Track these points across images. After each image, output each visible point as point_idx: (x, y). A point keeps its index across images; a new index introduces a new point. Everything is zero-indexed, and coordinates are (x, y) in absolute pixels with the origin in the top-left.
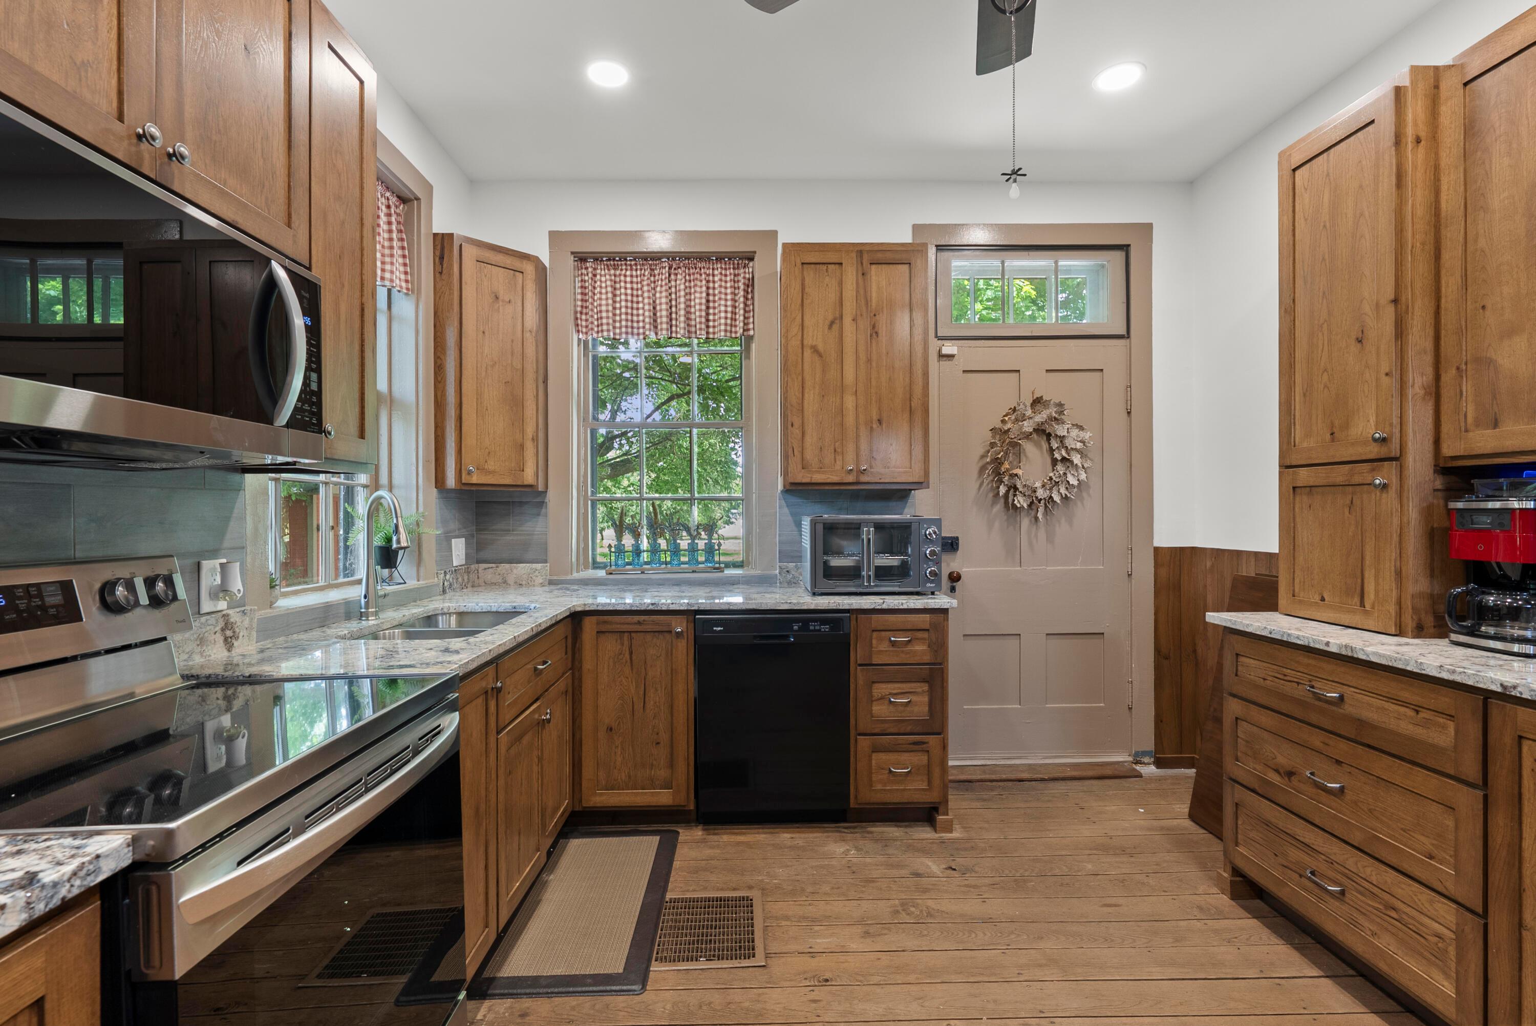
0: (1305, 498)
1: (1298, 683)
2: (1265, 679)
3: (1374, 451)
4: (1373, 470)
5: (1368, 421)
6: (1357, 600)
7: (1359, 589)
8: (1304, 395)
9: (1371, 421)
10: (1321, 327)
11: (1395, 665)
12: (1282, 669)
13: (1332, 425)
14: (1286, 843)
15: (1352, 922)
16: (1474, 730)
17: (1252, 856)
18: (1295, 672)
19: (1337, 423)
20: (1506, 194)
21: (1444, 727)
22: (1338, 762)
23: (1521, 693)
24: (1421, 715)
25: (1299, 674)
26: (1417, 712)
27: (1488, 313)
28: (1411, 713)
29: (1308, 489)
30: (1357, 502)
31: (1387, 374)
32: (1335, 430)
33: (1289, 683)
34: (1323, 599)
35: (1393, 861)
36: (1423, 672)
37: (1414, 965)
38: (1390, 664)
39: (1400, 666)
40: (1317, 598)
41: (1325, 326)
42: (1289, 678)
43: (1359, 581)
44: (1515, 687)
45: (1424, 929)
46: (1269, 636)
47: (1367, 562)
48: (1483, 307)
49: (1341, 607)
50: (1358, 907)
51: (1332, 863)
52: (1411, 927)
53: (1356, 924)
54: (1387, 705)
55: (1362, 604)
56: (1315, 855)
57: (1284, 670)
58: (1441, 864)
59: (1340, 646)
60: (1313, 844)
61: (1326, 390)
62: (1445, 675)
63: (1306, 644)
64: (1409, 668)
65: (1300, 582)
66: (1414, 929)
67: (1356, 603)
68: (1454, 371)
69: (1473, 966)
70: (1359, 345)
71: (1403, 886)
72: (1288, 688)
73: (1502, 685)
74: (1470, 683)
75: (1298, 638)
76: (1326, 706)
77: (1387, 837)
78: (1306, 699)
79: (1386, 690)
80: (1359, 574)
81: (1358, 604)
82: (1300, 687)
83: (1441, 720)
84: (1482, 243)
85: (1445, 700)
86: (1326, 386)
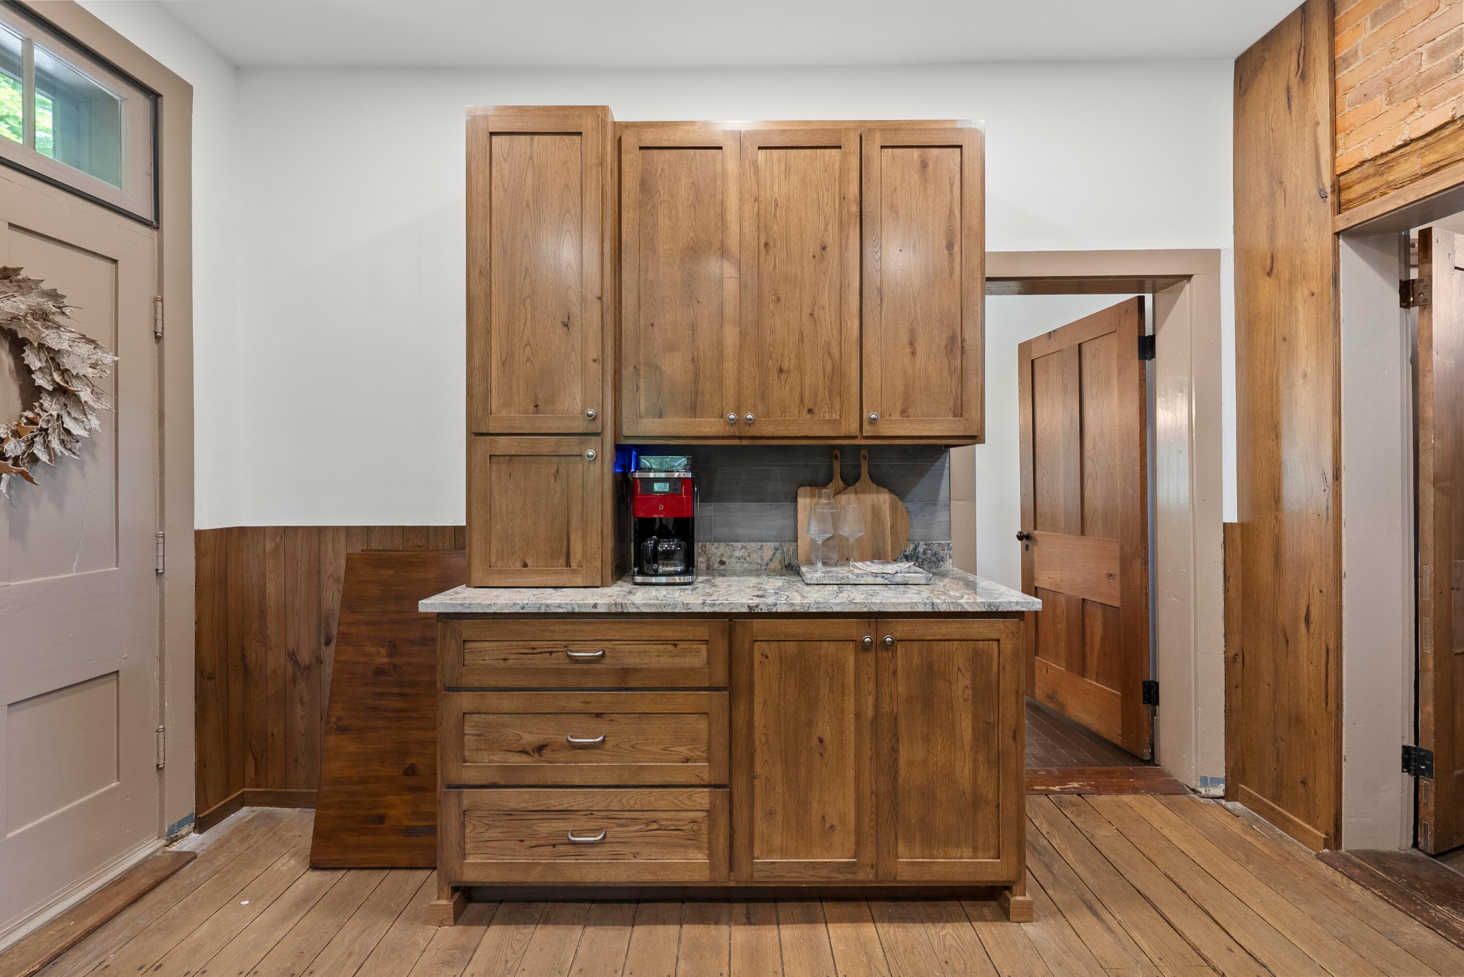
0: (504, 467)
1: (551, 653)
2: (505, 660)
3: (580, 426)
4: (581, 443)
5: (575, 399)
6: (562, 561)
7: (564, 550)
8: (503, 364)
9: (578, 399)
10: (524, 301)
11: (665, 610)
12: (529, 643)
13: (536, 398)
14: (535, 822)
15: (615, 857)
16: (721, 647)
17: (488, 858)
18: (546, 642)
19: (541, 396)
20: (668, 246)
21: (698, 651)
22: (599, 715)
23: (761, 609)
24: (679, 647)
25: (552, 643)
26: (675, 645)
27: (655, 330)
28: (671, 648)
29: (508, 458)
30: (563, 471)
31: (594, 361)
32: (539, 403)
33: (539, 656)
34: (525, 565)
35: (658, 780)
36: (689, 611)
37: (676, 859)
38: (660, 611)
39: (669, 611)
40: (518, 565)
41: (528, 302)
42: (539, 650)
43: (565, 543)
44: (757, 606)
45: (682, 823)
46: (521, 611)
47: (573, 526)
48: (652, 325)
49: (548, 570)
50: (620, 840)
51: (592, 814)
52: (670, 828)
53: (618, 857)
54: (647, 647)
55: (568, 565)
56: (572, 816)
57: (533, 643)
58: (695, 762)
59: (609, 605)
60: (572, 806)
61: (528, 363)
62: (707, 610)
63: (570, 610)
64: (677, 611)
65: (498, 552)
66: (674, 828)
67: (562, 564)
68: (632, 368)
69: (722, 828)
70: (566, 328)
71: (666, 797)
72: (537, 661)
73: (748, 607)
74: (726, 611)
75: (559, 606)
76: (585, 666)
77: (649, 762)
78: (560, 666)
79: (649, 634)
80: (565, 538)
81: (564, 564)
82: (554, 655)
83: (695, 646)
84: (651, 276)
85: (701, 630)
86: (528, 360)
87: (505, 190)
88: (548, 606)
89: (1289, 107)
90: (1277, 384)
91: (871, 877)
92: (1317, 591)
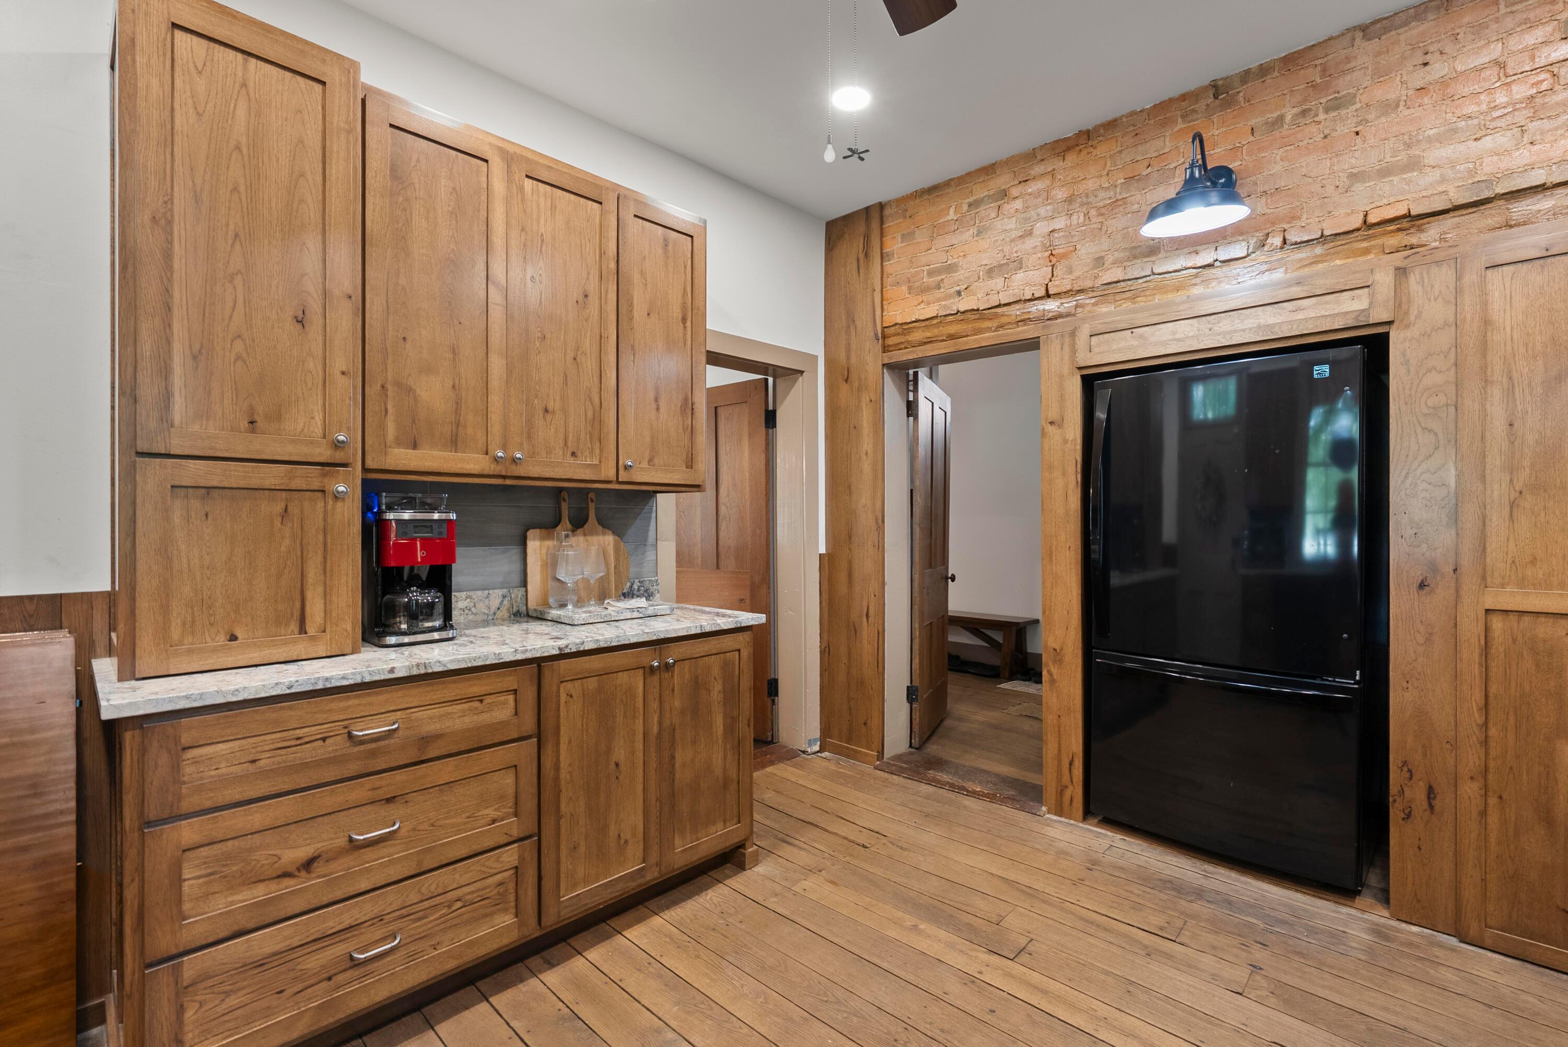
0: (196, 504)
1: (324, 739)
2: (254, 761)
3: (324, 453)
4: (325, 475)
5: (313, 418)
6: (294, 626)
7: (297, 613)
8: (195, 358)
9: (317, 418)
10: (231, 278)
11: (475, 664)
12: (292, 732)
13: (251, 411)
14: (300, 960)
15: (411, 959)
16: (529, 694)
17: (224, 1039)
18: (318, 727)
19: (260, 409)
20: (424, 251)
21: (505, 703)
22: (389, 800)
23: (571, 649)
24: (485, 702)
25: (326, 726)
26: (481, 701)
27: (408, 345)
28: (477, 704)
29: (203, 491)
30: (294, 510)
31: (343, 373)
32: (256, 418)
33: (308, 746)
34: (233, 638)
35: (463, 852)
36: (501, 661)
37: (483, 931)
38: (470, 665)
39: (480, 664)
40: (222, 639)
41: (238, 280)
42: (307, 739)
43: (298, 604)
44: (567, 647)
45: (488, 890)
47: (310, 580)
48: (404, 339)
49: (271, 641)
50: (416, 937)
51: (382, 920)
52: (475, 900)
53: (415, 957)
54: (450, 709)
55: (302, 630)
56: (355, 933)
57: (298, 732)
58: (502, 821)
59: (410, 668)
60: (357, 919)
61: (239, 363)
62: (520, 657)
63: (359, 680)
64: (488, 663)
65: (184, 624)
66: (479, 899)
67: (293, 631)
68: (379, 387)
69: (531, 880)
70: (299, 326)
71: (472, 868)
72: (306, 753)
73: (559, 648)
74: (538, 655)
75: (343, 678)
76: (373, 745)
77: (452, 836)
78: (338, 753)
79: (454, 694)
80: (298, 597)
81: (296, 631)
82: (329, 741)
83: (502, 698)
84: (402, 281)
85: (509, 680)
86: (238, 358)
87: (199, 115)
88: (327, 679)
89: (859, 272)
90: (851, 456)
91: (656, 874)
92: (873, 596)
